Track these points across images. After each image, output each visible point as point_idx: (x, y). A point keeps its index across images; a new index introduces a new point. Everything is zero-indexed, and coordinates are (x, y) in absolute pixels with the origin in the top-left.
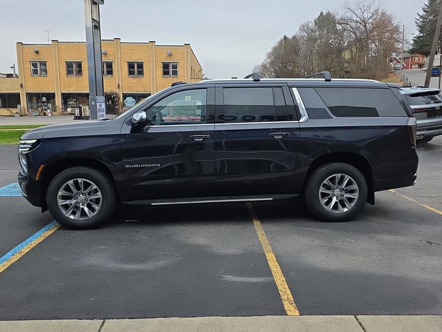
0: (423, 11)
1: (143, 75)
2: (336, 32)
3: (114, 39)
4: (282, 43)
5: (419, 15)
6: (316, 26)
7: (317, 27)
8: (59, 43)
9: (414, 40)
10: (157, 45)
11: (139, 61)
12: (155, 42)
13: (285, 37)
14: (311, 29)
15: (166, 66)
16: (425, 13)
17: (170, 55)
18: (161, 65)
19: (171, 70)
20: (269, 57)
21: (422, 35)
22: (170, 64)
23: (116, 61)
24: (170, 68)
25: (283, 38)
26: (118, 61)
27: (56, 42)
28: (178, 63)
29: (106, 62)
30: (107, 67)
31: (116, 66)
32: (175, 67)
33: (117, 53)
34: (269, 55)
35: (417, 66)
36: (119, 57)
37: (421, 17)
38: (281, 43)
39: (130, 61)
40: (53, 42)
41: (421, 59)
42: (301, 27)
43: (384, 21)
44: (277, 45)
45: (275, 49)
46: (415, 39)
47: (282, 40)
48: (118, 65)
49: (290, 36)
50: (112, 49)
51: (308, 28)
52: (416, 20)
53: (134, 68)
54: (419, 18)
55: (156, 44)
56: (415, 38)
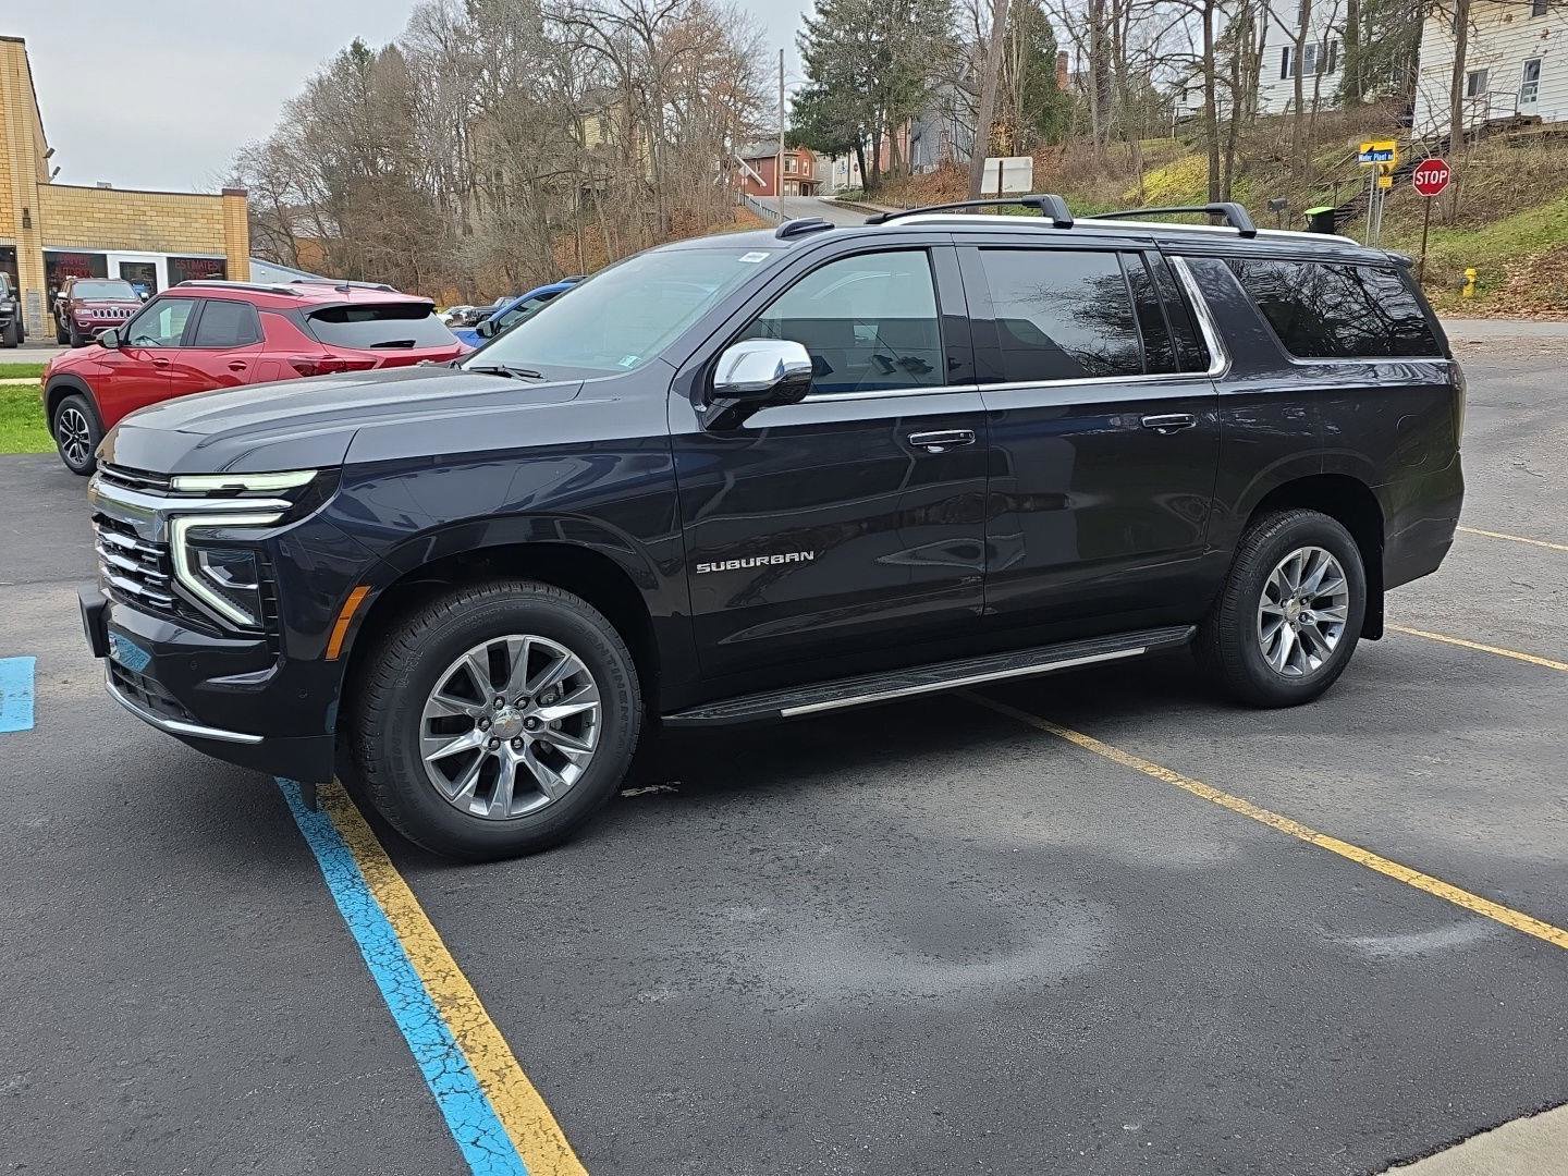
0: (815, 10)
2: (545, 48)
4: (348, 69)
5: (807, 22)
6: (473, 19)
7: (476, 24)
9: (795, 103)
13: (357, 48)
14: (456, 30)
16: (822, 16)
20: (300, 118)
21: (816, 87)
25: (349, 49)
34: (298, 110)
35: (795, 188)
37: (814, 28)
38: (341, 67)
41: (805, 164)
42: (415, 18)
43: (701, 29)
44: (327, 72)
45: (322, 88)
46: (796, 98)
47: (347, 59)
49: (375, 46)
51: (443, 24)
52: (800, 38)
54: (808, 33)
56: (797, 95)
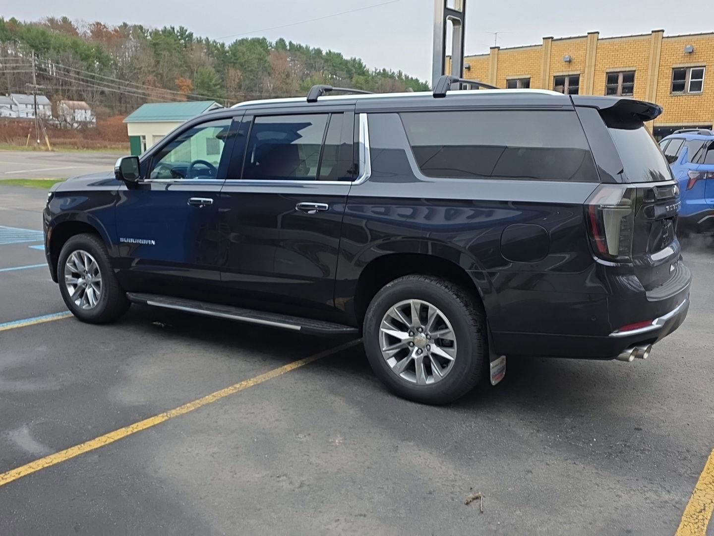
1: (631, 94)
3: (588, 33)
8: (500, 51)
10: (667, 36)
11: (627, 69)
12: (663, 31)
15: (679, 75)
17: (690, 53)
18: (669, 74)
19: (689, 80)
22: (688, 70)
23: (586, 72)
24: (687, 77)
26: (589, 73)
27: (497, 49)
28: (705, 66)
29: (569, 75)
30: (570, 84)
31: (585, 81)
32: (698, 74)
33: (591, 58)
36: (593, 64)
39: (611, 70)
40: (492, 49)
48: (589, 79)
50: (581, 52)
53: (617, 83)
55: (665, 35)
